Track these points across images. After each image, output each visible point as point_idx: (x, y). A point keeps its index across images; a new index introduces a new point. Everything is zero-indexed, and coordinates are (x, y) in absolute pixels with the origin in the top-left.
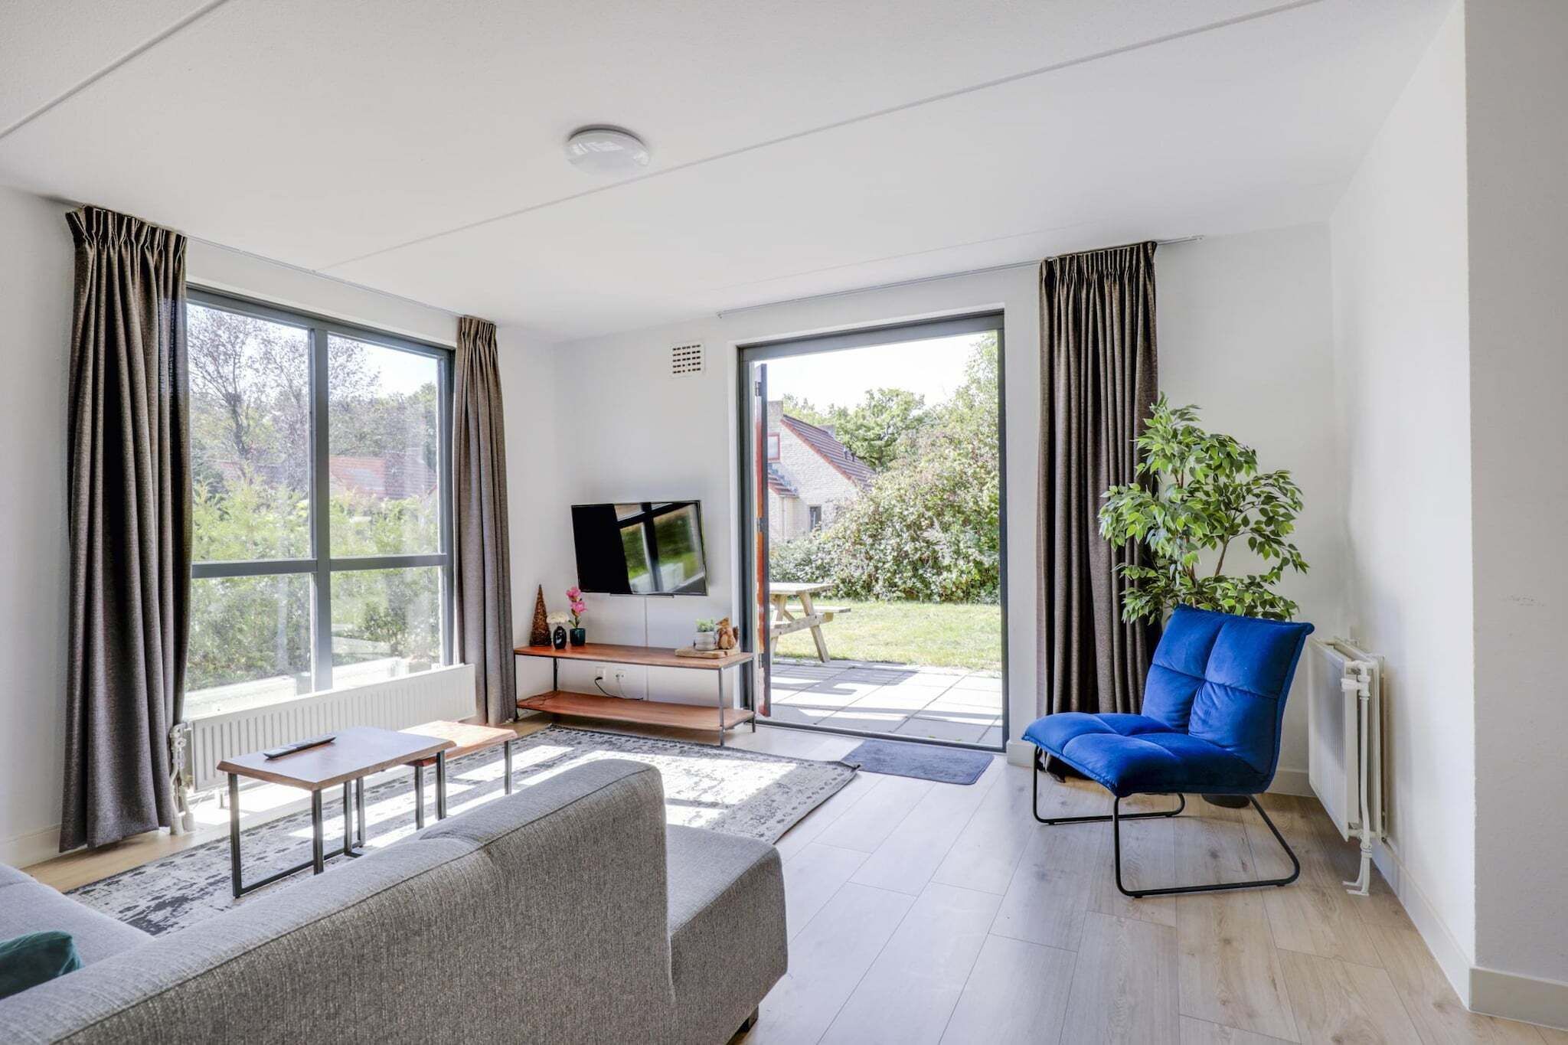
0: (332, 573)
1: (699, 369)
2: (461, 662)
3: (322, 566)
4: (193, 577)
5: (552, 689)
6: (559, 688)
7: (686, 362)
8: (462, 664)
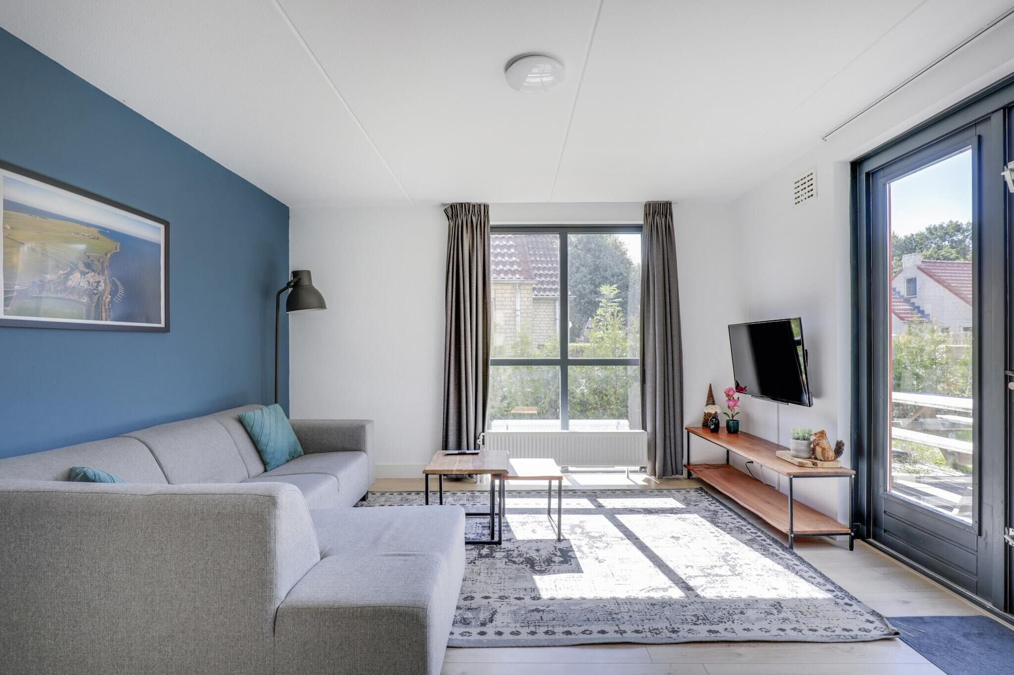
0: (569, 367)
1: (812, 195)
2: (643, 429)
3: (564, 362)
4: (491, 365)
5: (724, 462)
6: (731, 463)
7: (804, 191)
8: (643, 431)
